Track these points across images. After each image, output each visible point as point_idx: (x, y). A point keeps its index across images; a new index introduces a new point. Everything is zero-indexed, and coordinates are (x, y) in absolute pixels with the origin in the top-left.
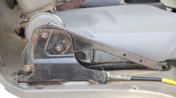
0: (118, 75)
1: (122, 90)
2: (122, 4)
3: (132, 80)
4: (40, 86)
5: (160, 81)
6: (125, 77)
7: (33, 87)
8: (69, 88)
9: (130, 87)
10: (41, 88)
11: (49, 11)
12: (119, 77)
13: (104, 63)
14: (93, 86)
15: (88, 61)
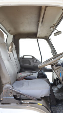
0: (25, 102)
1: (25, 106)
2: (36, 79)
3: (29, 103)
4: (4, 104)
5: (37, 104)
6: (27, 103)
7: (3, 104)
8: (12, 105)
9: (28, 106)
10: (4, 105)
11: (9, 84)
12: (26, 102)
13: (23, 98)
14: (18, 105)
15: (19, 97)
